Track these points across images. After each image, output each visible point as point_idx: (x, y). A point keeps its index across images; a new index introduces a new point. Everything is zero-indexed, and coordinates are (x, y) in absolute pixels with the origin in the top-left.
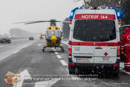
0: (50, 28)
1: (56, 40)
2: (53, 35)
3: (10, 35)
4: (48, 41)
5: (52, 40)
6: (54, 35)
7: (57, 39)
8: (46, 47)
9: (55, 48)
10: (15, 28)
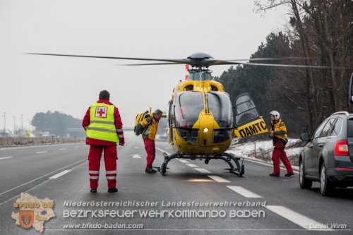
0: (190, 87)
1: (215, 130)
2: (203, 112)
3: (33, 132)
4: (185, 134)
5: (198, 130)
6: (207, 112)
7: (217, 126)
8: (174, 157)
9: (207, 162)
10: (49, 112)
